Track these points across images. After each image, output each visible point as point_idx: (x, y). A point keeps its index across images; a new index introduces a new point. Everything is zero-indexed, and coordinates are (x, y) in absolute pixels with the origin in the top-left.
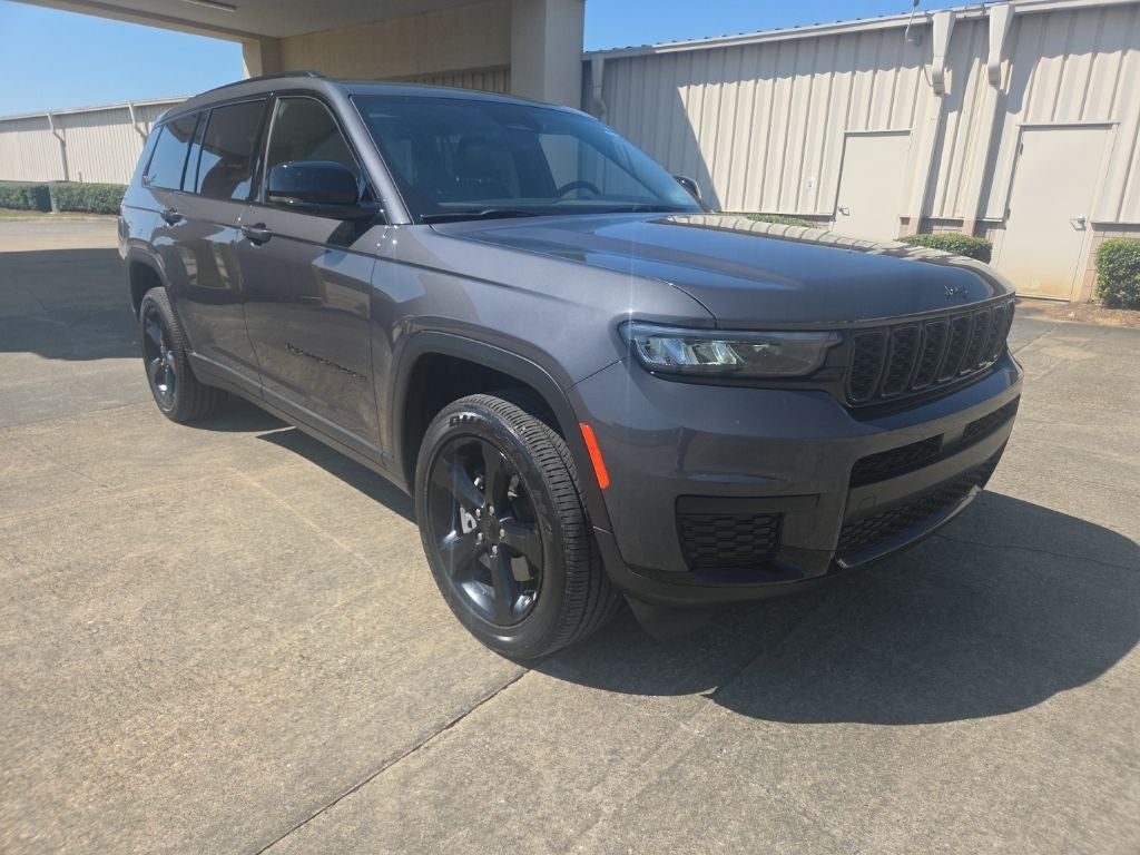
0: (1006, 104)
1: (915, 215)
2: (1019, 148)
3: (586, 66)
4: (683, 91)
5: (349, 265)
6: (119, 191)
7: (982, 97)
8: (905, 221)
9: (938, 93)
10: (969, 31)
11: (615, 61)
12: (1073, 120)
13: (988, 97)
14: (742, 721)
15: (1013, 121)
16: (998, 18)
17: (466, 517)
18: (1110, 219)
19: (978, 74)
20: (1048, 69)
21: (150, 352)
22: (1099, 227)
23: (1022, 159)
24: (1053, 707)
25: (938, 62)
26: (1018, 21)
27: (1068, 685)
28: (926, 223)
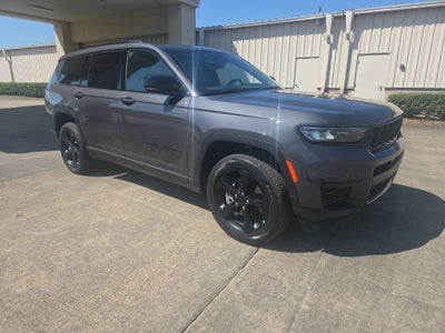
0: (353, 47)
1: (323, 86)
2: (358, 62)
3: (197, 33)
4: (235, 42)
5: (175, 112)
6: (43, 86)
7: (344, 44)
8: (319, 89)
9: (329, 43)
10: (339, 21)
11: (208, 31)
12: (376, 51)
13: (346, 44)
14: (338, 258)
15: (355, 52)
16: (349, 16)
17: (229, 198)
18: (391, 86)
19: (343, 36)
20: (366, 33)
21: (63, 147)
22: (386, 89)
23: (359, 66)
24: (430, 245)
25: (328, 32)
26: (355, 17)
27: (431, 238)
28: (327, 90)
